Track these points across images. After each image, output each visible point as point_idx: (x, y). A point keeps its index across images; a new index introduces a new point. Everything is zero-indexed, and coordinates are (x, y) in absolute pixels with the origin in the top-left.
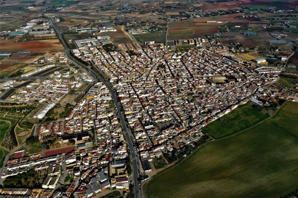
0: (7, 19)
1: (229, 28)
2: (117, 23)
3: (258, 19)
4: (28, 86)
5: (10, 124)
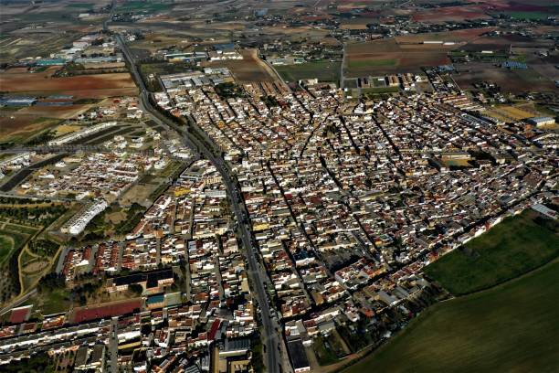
1: (470, 55)
2: (245, 43)
3: (528, 38)
4: (59, 165)
5: (13, 243)
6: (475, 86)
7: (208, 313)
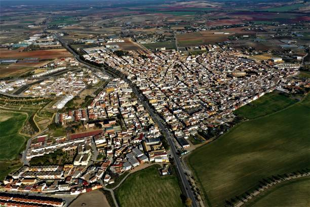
0: (8, 35)
1: (238, 37)
3: (264, 31)
5: (27, 115)
6: (243, 49)
7: (137, 131)
